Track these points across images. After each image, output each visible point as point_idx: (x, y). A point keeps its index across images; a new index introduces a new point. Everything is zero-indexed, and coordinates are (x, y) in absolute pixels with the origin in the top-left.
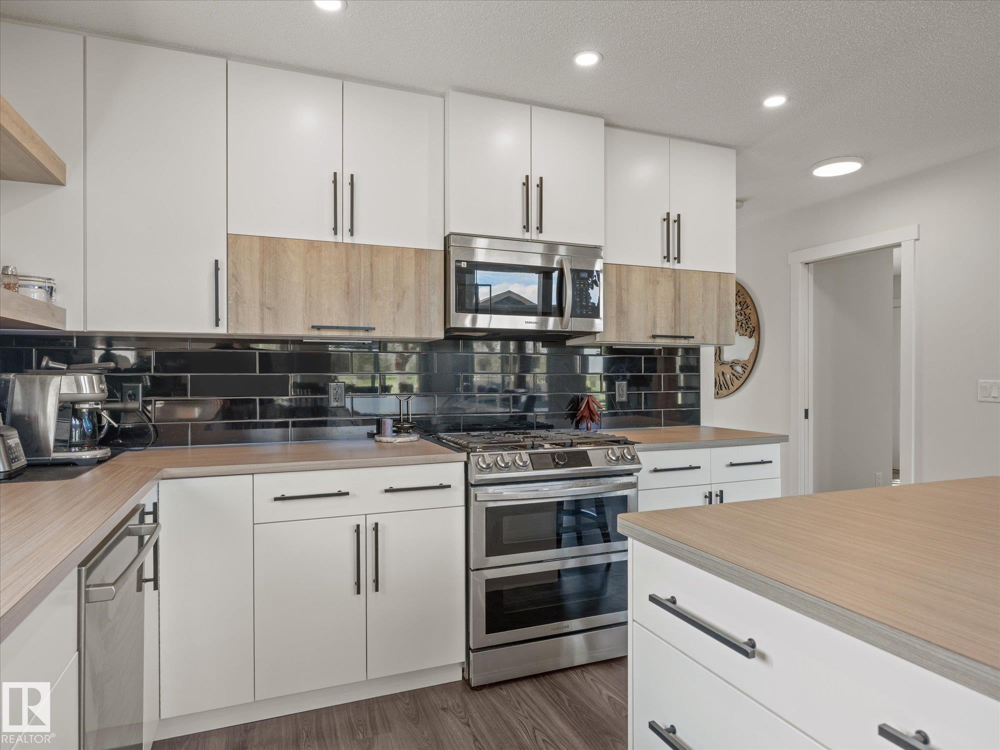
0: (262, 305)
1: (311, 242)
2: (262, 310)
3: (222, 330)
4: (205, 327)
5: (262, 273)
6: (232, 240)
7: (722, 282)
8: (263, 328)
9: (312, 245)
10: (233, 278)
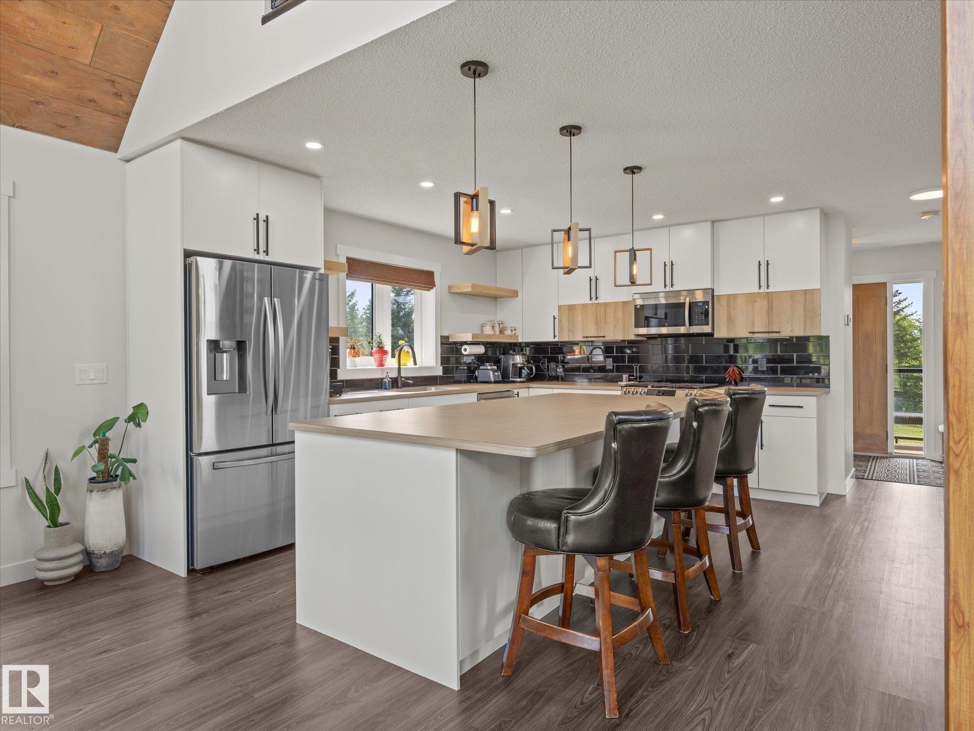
0: (569, 330)
1: (584, 304)
2: (569, 332)
3: (556, 340)
4: (550, 339)
5: (569, 318)
6: (560, 307)
7: (807, 295)
8: (569, 338)
9: (584, 306)
10: (560, 321)
